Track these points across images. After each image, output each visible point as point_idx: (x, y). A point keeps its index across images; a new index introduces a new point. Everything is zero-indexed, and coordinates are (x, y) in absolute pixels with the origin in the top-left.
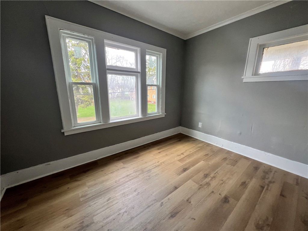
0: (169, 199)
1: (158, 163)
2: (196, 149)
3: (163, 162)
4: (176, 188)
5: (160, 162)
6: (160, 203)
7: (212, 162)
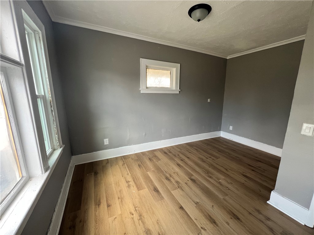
0: (196, 219)
1: (133, 214)
2: (125, 168)
3: (135, 208)
4: (181, 208)
5: (133, 212)
6: (202, 230)
7: (152, 168)
